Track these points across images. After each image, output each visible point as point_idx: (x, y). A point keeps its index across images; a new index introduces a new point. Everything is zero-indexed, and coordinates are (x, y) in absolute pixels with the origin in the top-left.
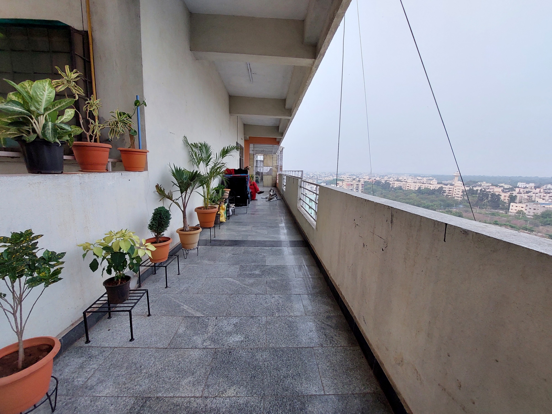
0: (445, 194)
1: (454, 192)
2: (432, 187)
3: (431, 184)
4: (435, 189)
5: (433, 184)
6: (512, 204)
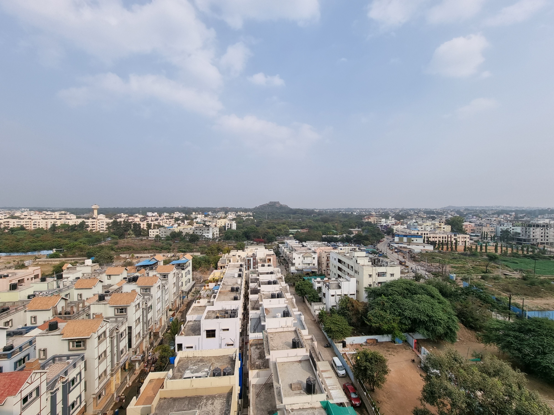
0: (89, 229)
1: (98, 225)
2: (71, 223)
3: (69, 219)
4: (75, 225)
5: (71, 219)
6: (150, 230)
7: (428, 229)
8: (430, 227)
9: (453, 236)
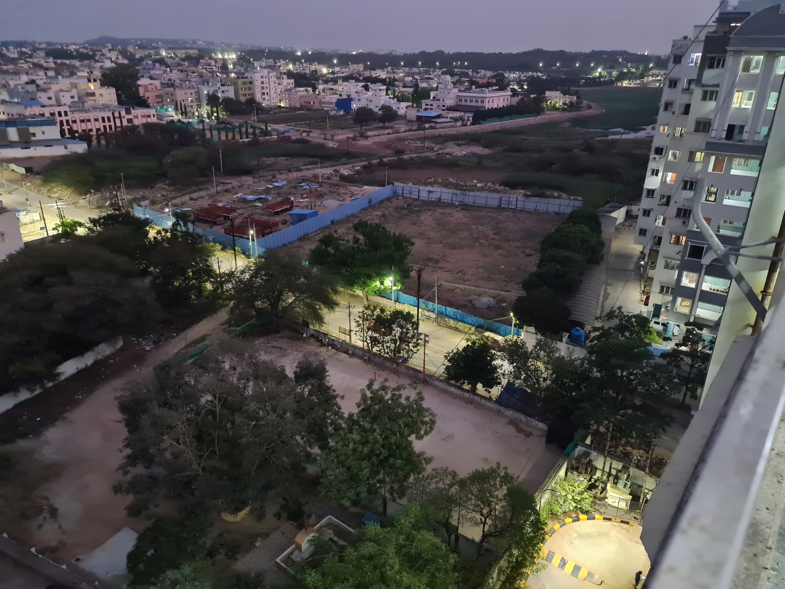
7: (66, 99)
8: (70, 94)
9: (123, 113)
